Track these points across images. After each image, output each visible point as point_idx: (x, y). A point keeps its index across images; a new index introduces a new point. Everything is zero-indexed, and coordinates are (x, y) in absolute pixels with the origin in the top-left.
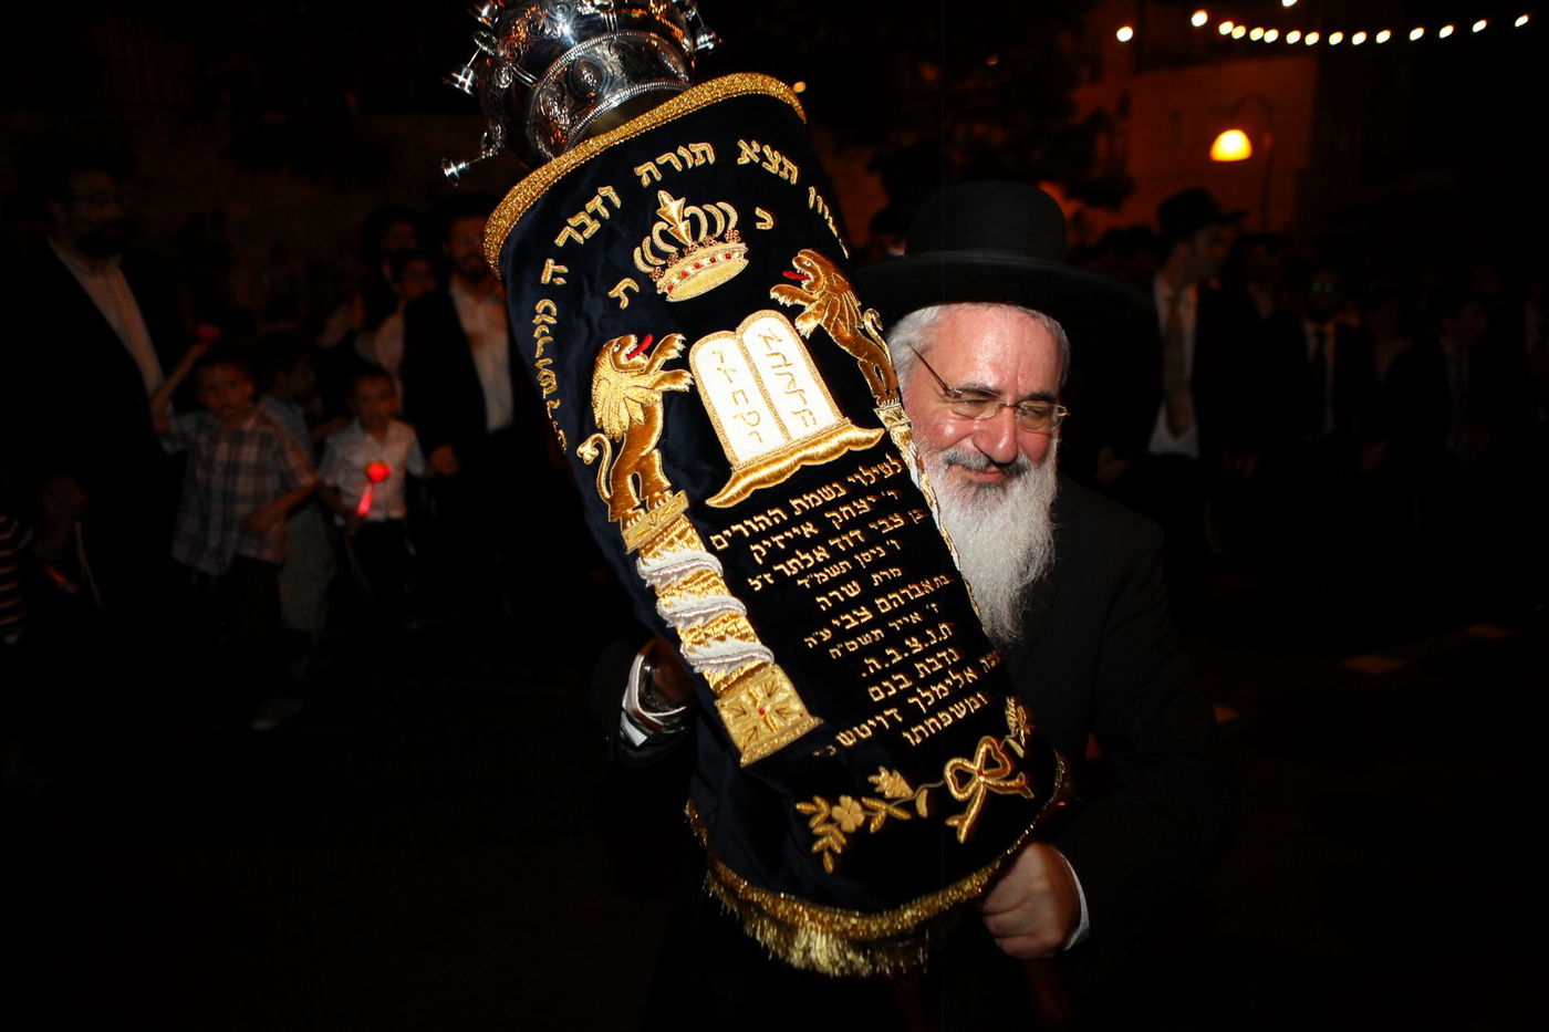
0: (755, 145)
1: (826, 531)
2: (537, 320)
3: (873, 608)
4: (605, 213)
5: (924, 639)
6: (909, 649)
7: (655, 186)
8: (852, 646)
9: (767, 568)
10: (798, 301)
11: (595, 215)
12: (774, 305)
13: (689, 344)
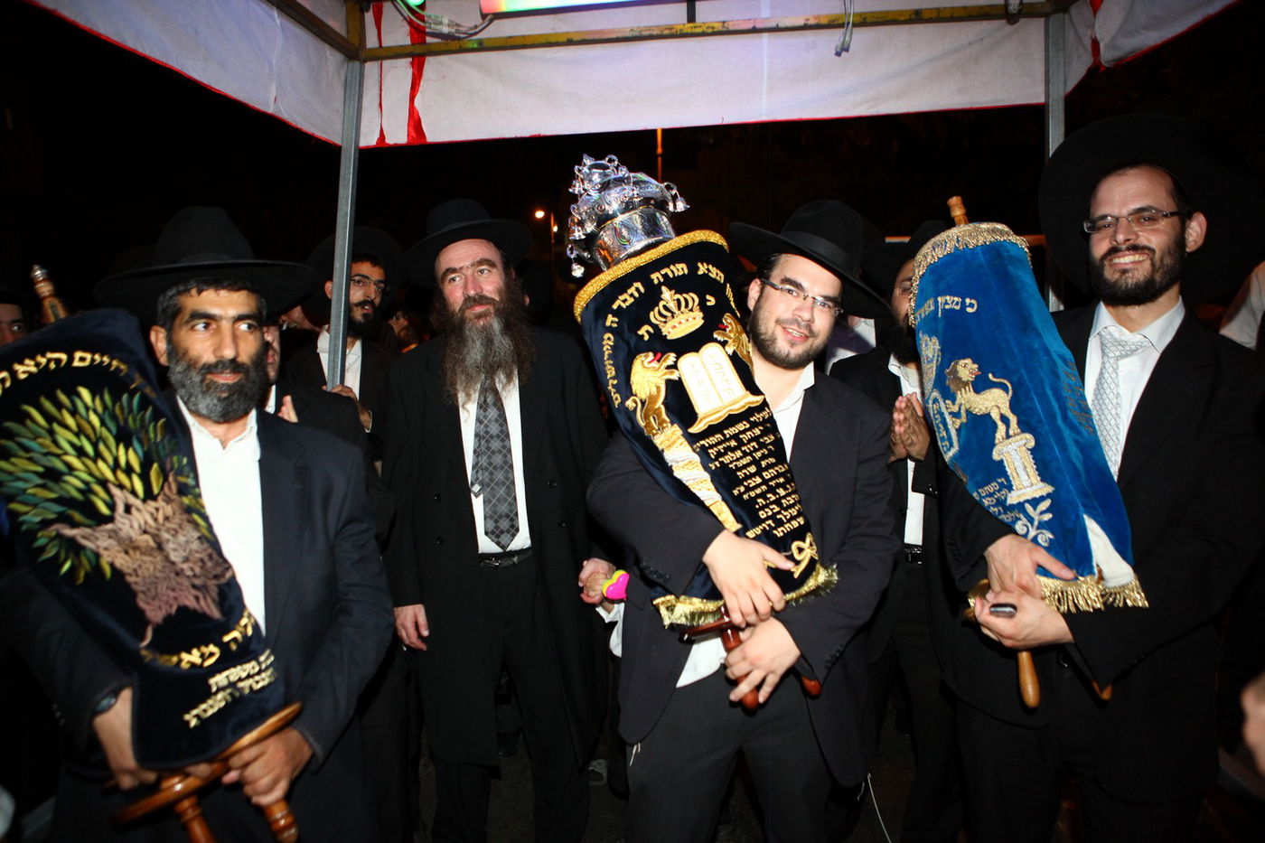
0: (705, 264)
1: (741, 444)
2: (605, 342)
3: (762, 477)
4: (637, 295)
5: (785, 489)
6: (778, 494)
7: (660, 284)
8: (752, 494)
9: (716, 459)
10: (726, 339)
11: (632, 295)
12: (716, 341)
13: (678, 358)
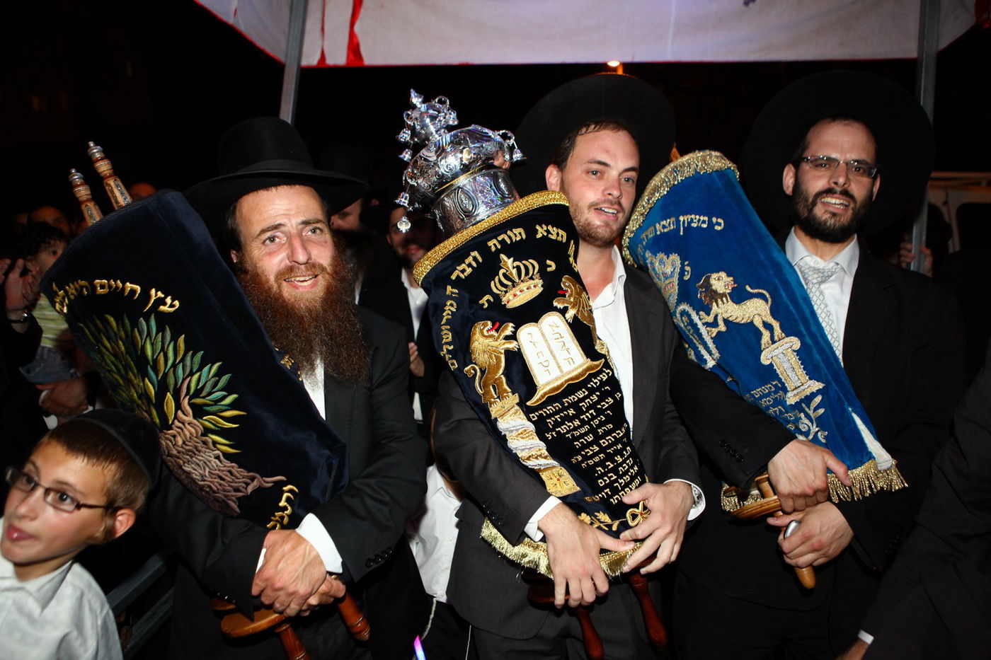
0: (544, 226)
1: (580, 412)
2: (447, 308)
3: (599, 445)
4: (475, 265)
5: (622, 456)
6: (617, 461)
7: (498, 252)
8: (591, 462)
9: (553, 430)
10: (566, 305)
11: (469, 265)
12: (556, 309)
